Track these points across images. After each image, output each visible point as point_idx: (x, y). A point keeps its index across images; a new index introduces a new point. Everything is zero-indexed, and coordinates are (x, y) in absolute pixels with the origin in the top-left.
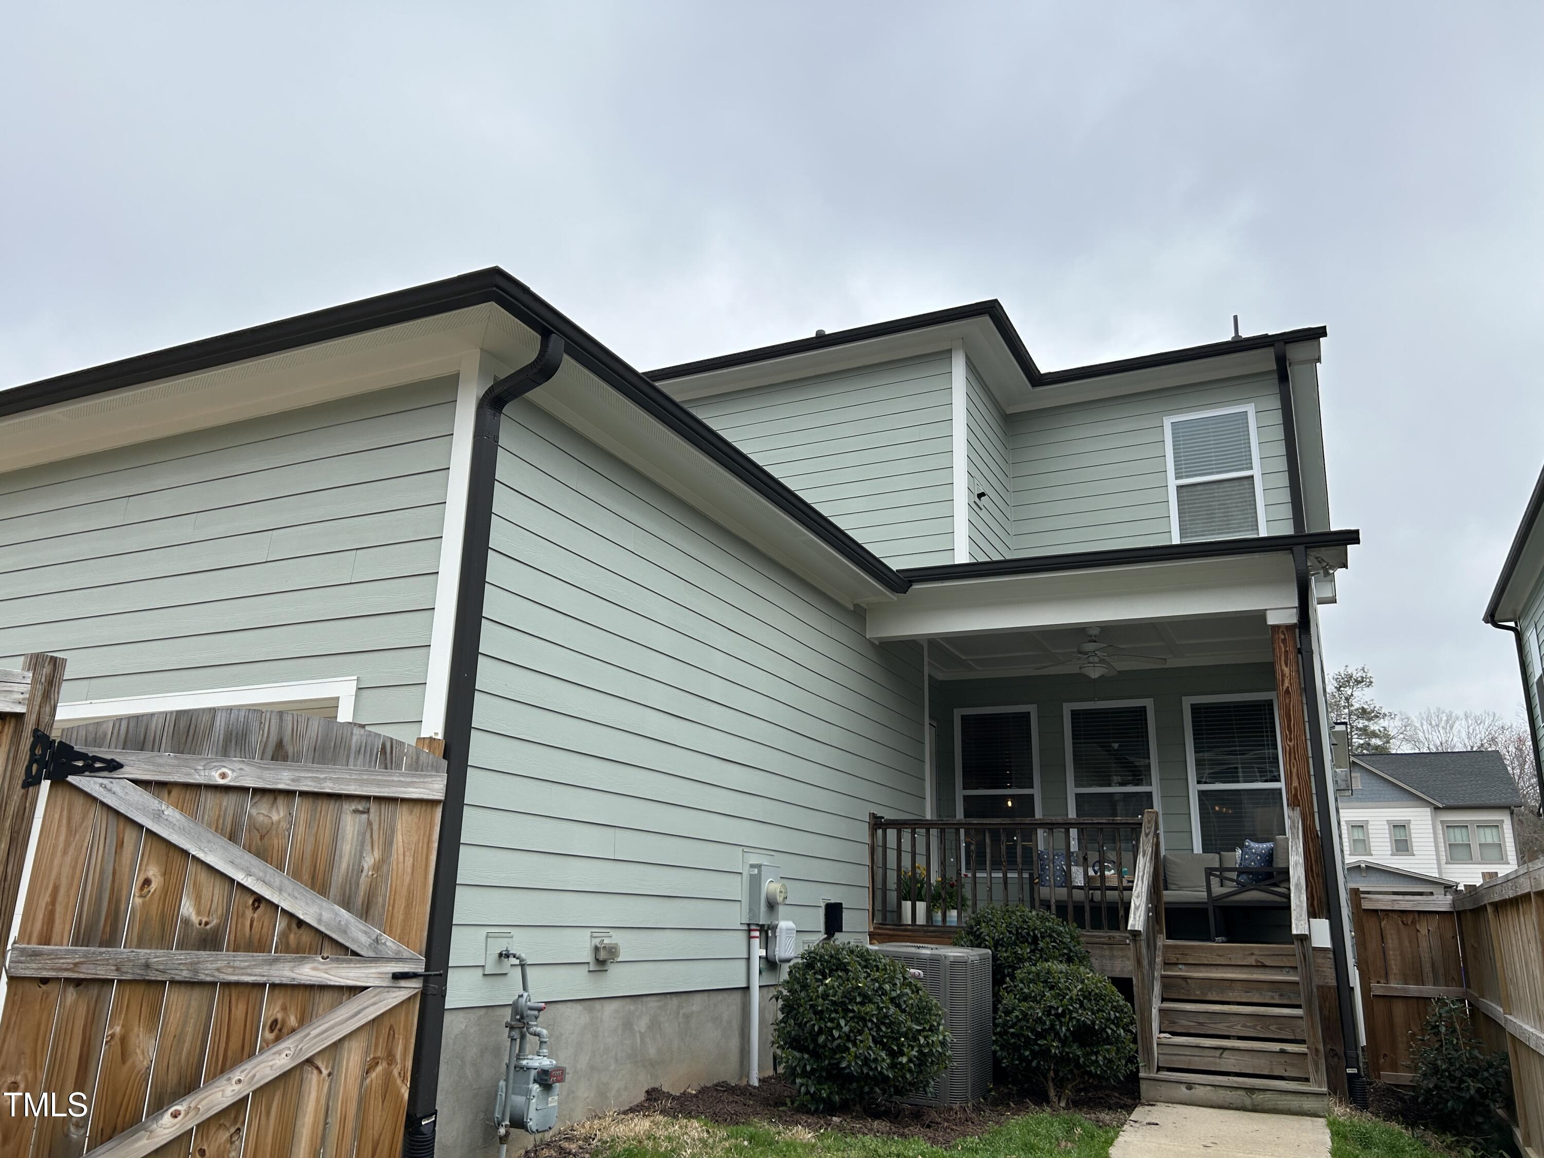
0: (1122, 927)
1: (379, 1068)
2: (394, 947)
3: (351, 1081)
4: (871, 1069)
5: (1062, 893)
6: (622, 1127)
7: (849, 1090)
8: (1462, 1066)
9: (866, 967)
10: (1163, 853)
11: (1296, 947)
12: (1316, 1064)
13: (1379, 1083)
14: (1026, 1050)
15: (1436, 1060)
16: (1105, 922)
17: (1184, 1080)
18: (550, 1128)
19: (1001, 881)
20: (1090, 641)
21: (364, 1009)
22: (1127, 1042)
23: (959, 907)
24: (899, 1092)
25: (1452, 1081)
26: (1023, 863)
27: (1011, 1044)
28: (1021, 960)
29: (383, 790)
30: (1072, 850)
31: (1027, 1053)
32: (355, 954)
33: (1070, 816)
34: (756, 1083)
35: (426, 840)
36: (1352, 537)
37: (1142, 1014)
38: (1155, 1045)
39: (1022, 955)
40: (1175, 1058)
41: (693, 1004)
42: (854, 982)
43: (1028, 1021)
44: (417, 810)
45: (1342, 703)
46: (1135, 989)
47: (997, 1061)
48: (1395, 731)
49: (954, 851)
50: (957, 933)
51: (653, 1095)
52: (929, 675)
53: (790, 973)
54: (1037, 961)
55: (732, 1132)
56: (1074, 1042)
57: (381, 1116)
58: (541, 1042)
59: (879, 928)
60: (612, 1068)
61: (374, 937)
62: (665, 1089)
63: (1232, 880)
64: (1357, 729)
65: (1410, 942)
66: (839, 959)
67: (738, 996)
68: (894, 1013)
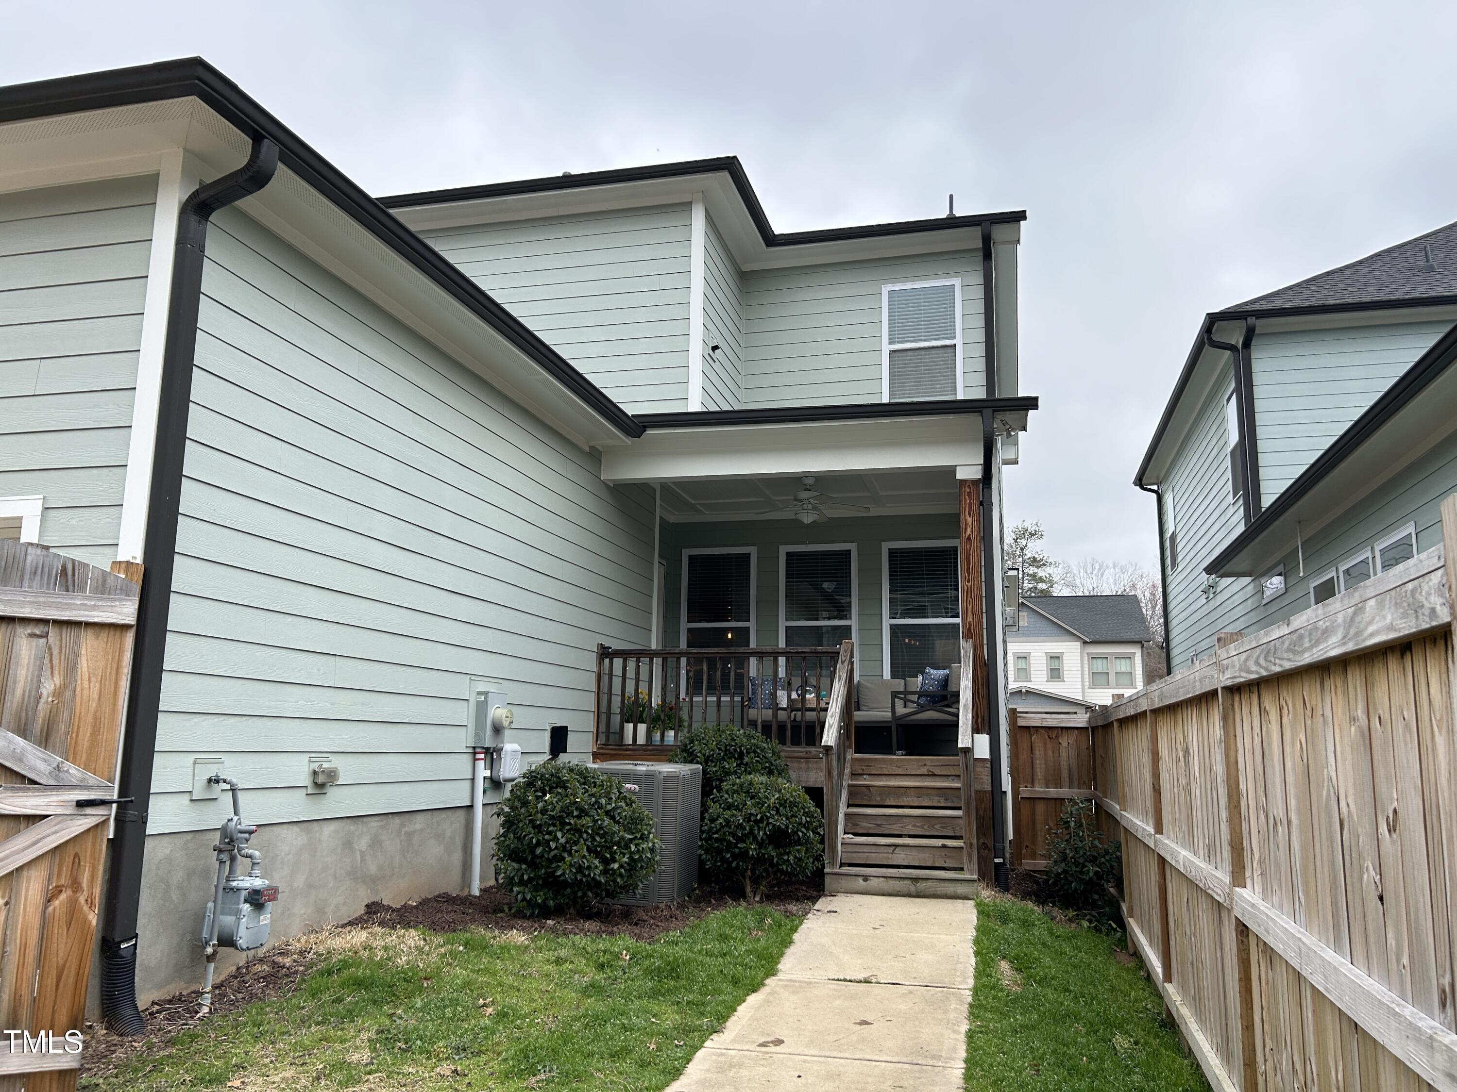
0: (817, 743)
1: (63, 896)
2: (79, 775)
3: (31, 910)
4: (585, 876)
5: (768, 714)
6: (338, 940)
7: (564, 895)
8: (1085, 854)
9: (584, 784)
10: (856, 678)
11: (960, 758)
12: (970, 855)
13: (1020, 869)
14: (727, 852)
15: (1065, 849)
16: (803, 739)
17: (862, 873)
18: (262, 945)
19: (715, 704)
20: (805, 490)
21: (44, 838)
22: (815, 843)
23: (676, 728)
24: (611, 894)
25: (1077, 867)
26: (736, 688)
27: (715, 848)
28: (727, 773)
29: (63, 613)
30: (780, 676)
31: (728, 856)
32: (33, 782)
33: (780, 646)
34: (476, 892)
35: (115, 666)
36: (1032, 403)
37: (830, 818)
38: (839, 845)
39: (729, 769)
40: (855, 855)
41: (415, 823)
42: (572, 797)
43: (730, 828)
44: (104, 634)
45: (1018, 553)
46: (825, 797)
47: (702, 863)
48: (1059, 577)
49: (674, 678)
50: (672, 750)
51: (373, 909)
52: (660, 517)
53: (512, 791)
54: (741, 774)
55: (448, 939)
56: (769, 844)
57: (66, 943)
58: (254, 864)
59: (602, 749)
60: (331, 885)
61: (55, 765)
62: (385, 903)
63: (914, 702)
64: (1028, 575)
65: (1053, 752)
66: (559, 778)
67: (461, 814)
68: (609, 825)
